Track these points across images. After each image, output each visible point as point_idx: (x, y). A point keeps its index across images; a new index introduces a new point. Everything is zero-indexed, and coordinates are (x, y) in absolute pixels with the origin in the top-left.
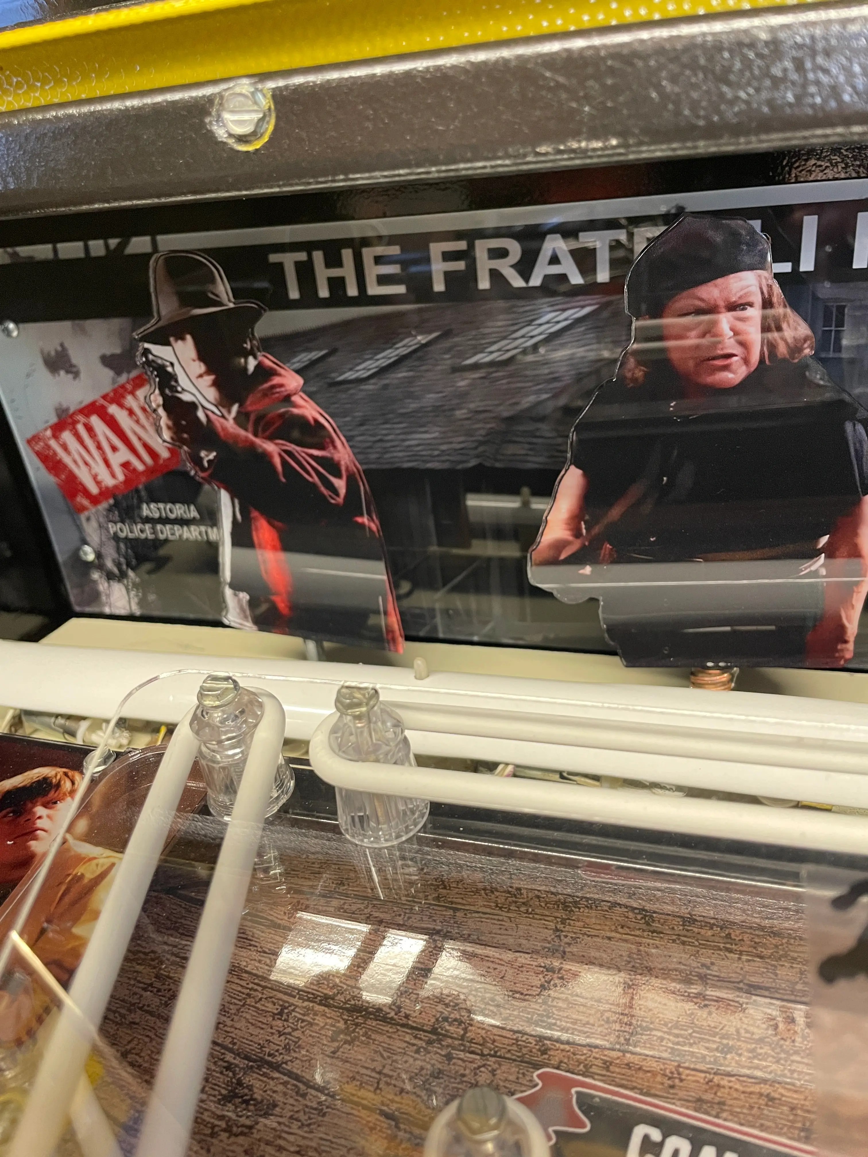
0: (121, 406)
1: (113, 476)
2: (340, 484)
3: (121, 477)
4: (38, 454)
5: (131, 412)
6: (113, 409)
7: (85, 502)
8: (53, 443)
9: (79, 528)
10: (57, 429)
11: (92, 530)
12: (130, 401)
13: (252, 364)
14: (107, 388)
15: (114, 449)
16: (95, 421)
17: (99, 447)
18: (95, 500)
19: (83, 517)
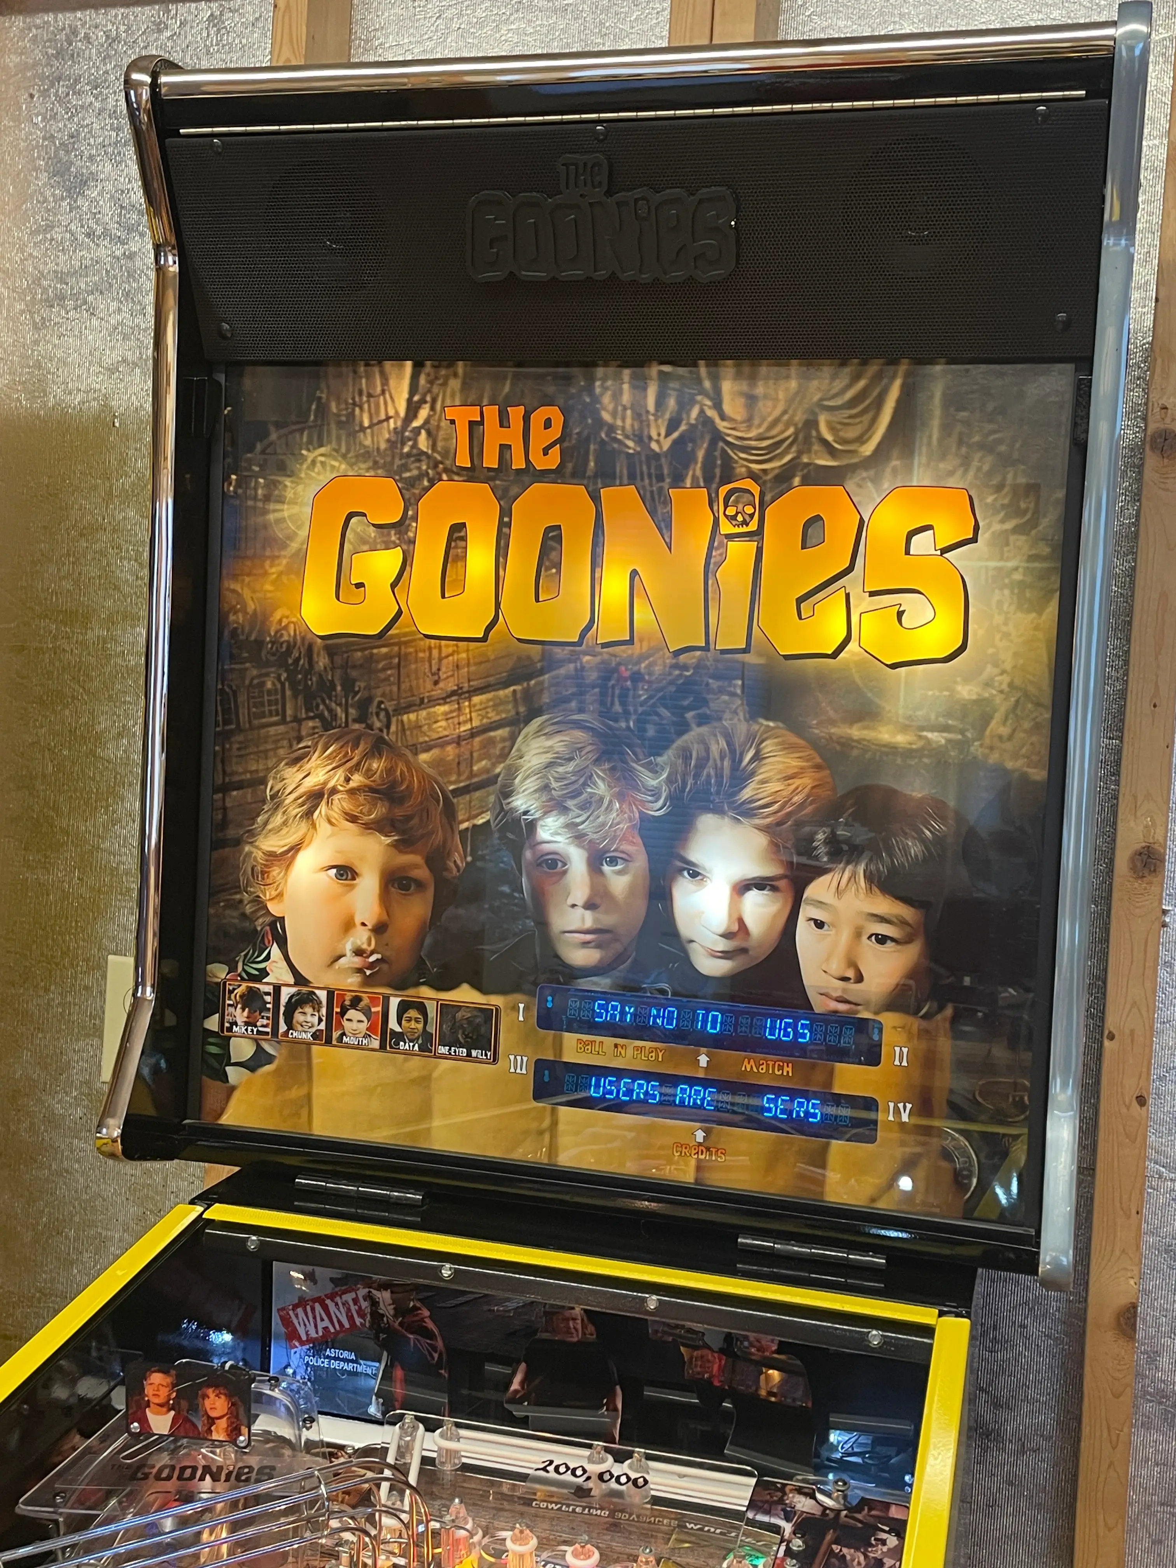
0: (333, 1300)
1: (317, 1332)
2: (436, 1356)
3: (321, 1334)
4: (281, 1317)
5: (337, 1304)
6: (328, 1302)
7: (297, 1344)
8: (291, 1313)
9: (289, 1356)
10: (295, 1307)
11: (295, 1360)
12: (338, 1299)
13: (412, 1304)
14: (329, 1291)
15: (322, 1320)
16: (317, 1306)
17: (315, 1318)
18: (302, 1343)
19: (293, 1351)
